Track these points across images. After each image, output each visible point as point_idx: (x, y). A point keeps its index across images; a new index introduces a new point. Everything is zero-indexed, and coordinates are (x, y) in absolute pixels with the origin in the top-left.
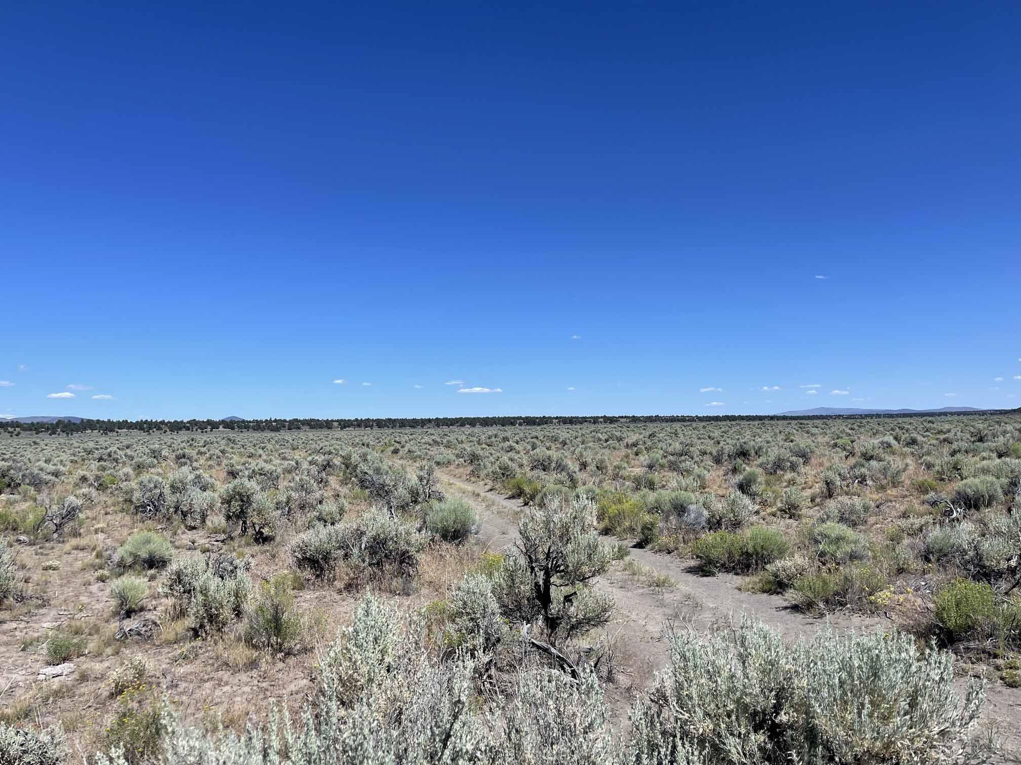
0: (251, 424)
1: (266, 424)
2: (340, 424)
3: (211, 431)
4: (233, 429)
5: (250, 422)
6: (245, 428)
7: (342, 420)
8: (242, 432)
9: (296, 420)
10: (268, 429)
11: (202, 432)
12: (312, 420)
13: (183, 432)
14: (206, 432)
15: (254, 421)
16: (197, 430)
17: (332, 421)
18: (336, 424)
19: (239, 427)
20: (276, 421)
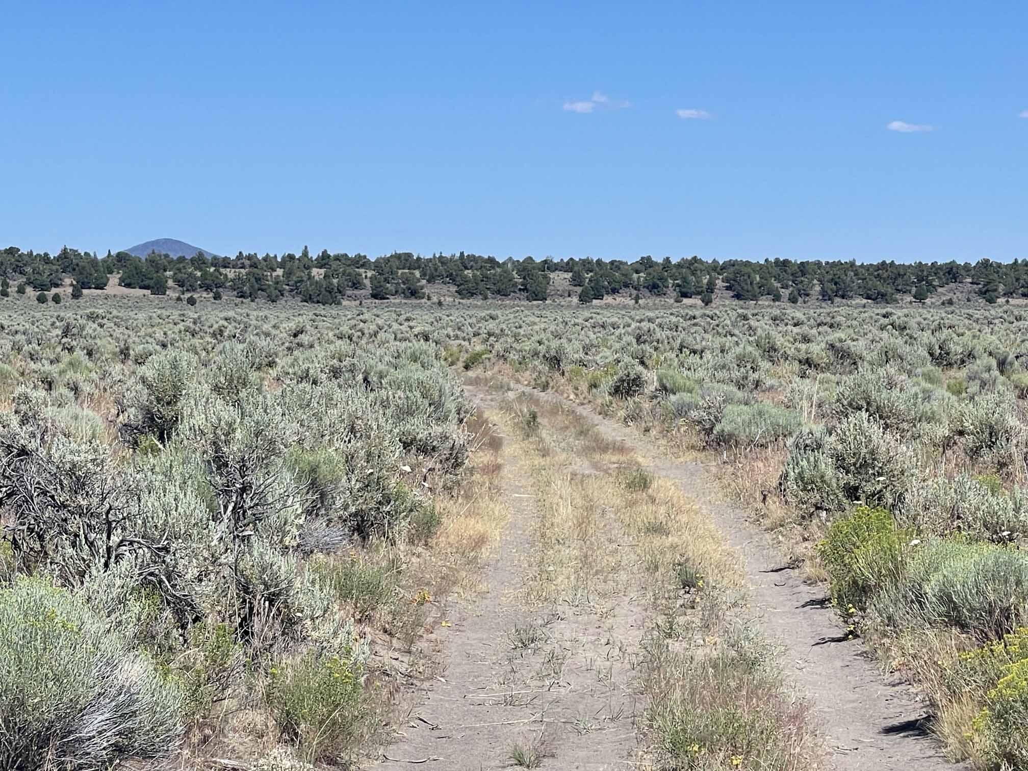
0: (231, 273)
1: (288, 274)
2: (577, 281)
3: (76, 295)
4: (159, 288)
5: (225, 263)
6: (208, 288)
7: (586, 264)
8: (191, 302)
9: (405, 260)
10: (296, 289)
11: (41, 300)
14: (57, 299)
16: (21, 291)
17: (548, 266)
18: (560, 279)
19: (181, 283)
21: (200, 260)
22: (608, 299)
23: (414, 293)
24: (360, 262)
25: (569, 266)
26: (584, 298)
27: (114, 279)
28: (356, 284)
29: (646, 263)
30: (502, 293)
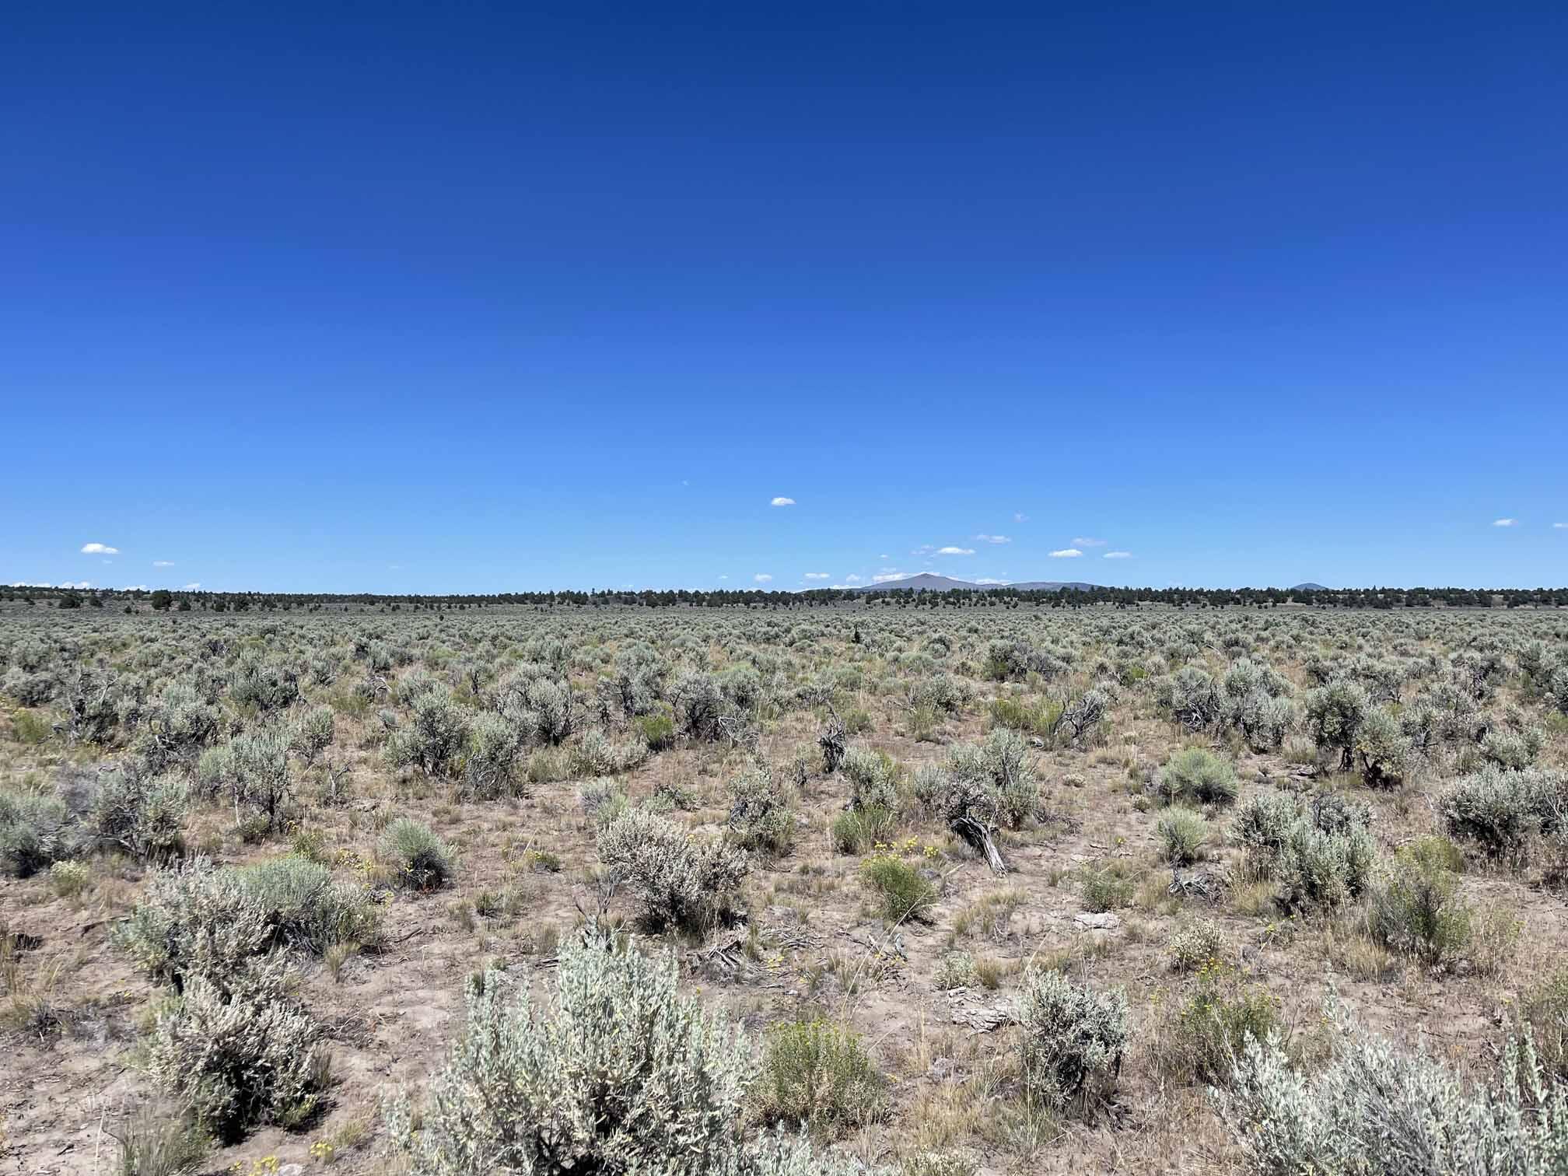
0: (1341, 597)
1: (1367, 597)
2: (1506, 598)
3: (1274, 605)
4: (1309, 603)
5: (1338, 592)
6: (1330, 602)
7: (1510, 591)
8: (1324, 608)
9: (1422, 591)
10: (1371, 603)
11: (1260, 607)
12: (1450, 591)
13: (1231, 605)
14: (1266, 607)
15: (1344, 592)
16: (1251, 604)
17: (1491, 592)
18: (1498, 598)
19: (1319, 601)
20: (1383, 591)
21: (1327, 591)
22: (1522, 606)
23: (1426, 604)
24: (1400, 591)
25: (1502, 592)
26: (1510, 606)
27: (1290, 599)
28: (1399, 601)
29: (1541, 591)
30: (1470, 604)
